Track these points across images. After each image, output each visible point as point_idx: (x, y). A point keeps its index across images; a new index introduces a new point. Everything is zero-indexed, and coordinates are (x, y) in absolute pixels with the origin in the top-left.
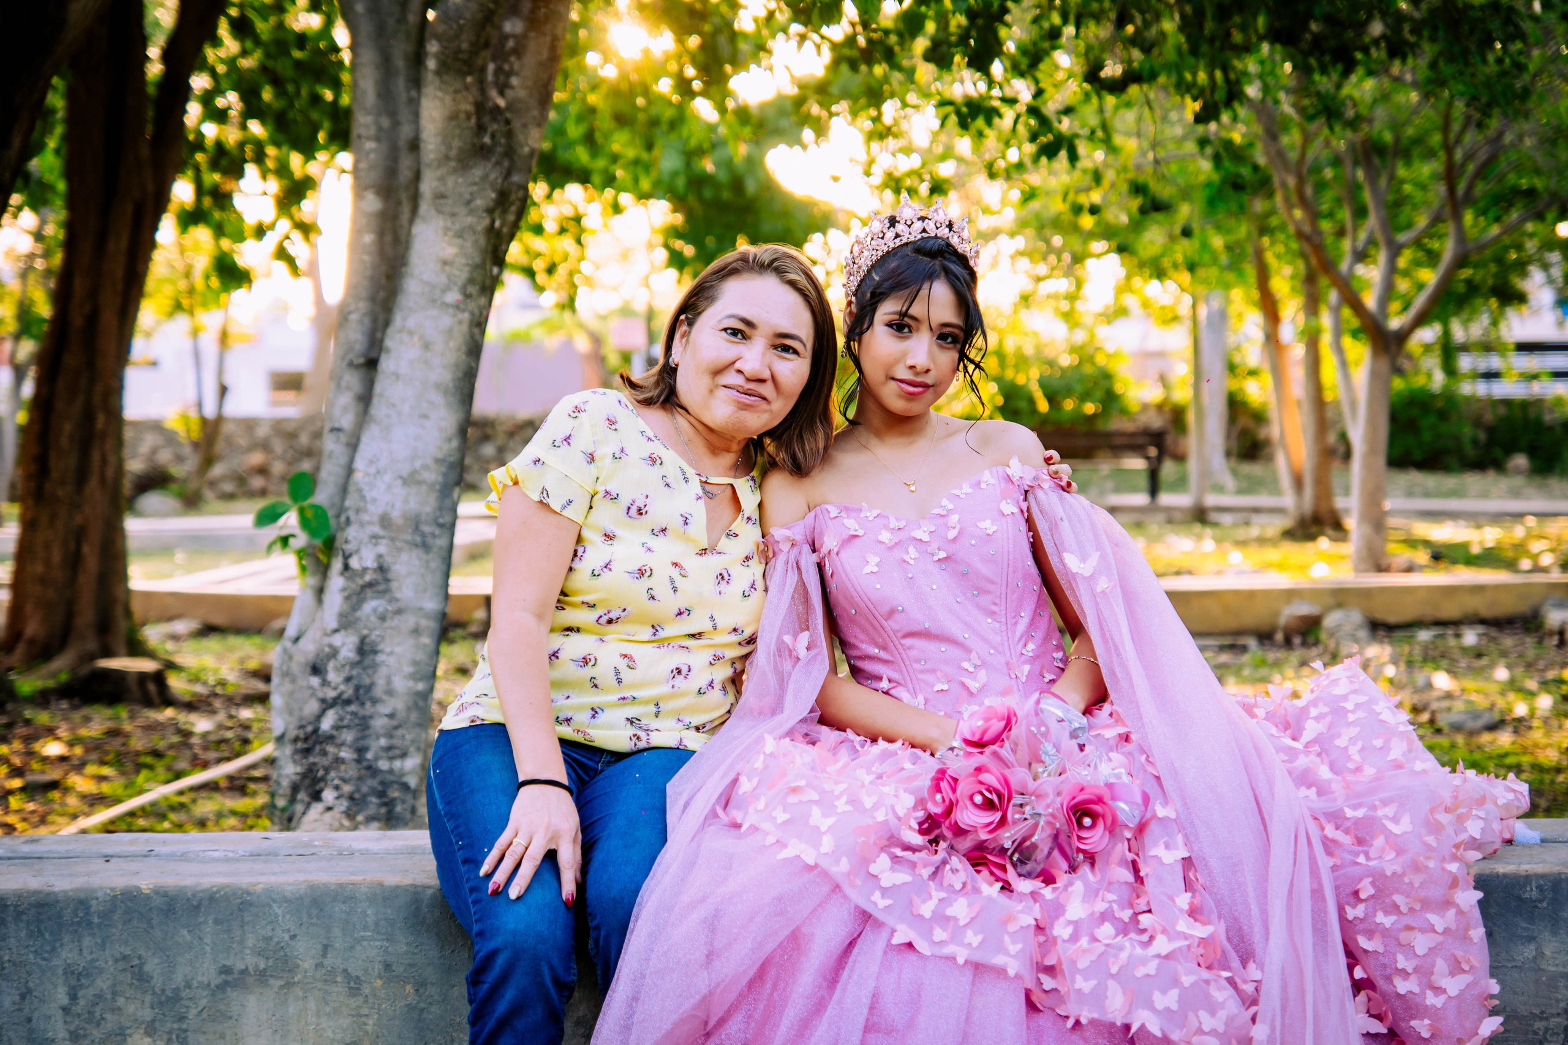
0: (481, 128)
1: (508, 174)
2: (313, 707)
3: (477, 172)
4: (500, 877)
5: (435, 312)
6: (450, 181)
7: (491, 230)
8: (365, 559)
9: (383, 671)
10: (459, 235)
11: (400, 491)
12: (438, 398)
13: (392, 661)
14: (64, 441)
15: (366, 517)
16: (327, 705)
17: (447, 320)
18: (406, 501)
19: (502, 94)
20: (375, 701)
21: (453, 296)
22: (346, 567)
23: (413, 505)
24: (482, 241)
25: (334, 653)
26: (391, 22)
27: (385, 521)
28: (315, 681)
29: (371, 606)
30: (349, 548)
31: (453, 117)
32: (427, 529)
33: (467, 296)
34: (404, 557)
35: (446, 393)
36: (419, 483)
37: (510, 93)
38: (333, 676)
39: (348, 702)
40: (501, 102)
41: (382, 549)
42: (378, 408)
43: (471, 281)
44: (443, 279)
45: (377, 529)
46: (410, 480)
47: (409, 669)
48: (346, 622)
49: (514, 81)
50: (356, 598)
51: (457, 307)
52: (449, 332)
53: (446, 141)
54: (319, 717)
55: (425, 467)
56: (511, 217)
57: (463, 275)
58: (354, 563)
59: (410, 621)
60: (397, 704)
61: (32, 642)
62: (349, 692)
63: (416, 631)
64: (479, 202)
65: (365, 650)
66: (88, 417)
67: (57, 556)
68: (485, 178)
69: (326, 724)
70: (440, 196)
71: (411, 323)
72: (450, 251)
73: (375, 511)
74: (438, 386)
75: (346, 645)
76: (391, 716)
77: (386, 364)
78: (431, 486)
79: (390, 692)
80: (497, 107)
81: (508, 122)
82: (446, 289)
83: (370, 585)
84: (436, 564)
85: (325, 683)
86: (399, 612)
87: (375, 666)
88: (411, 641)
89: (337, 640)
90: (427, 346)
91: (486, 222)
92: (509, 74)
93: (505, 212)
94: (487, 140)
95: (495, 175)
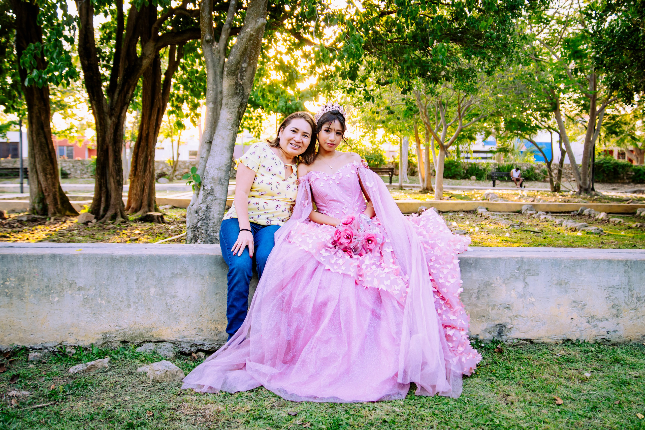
0: (237, 88)
1: (243, 99)
2: (196, 221)
3: (236, 98)
4: (236, 251)
5: (225, 131)
6: (229, 100)
7: (238, 111)
8: (208, 187)
9: (212, 213)
10: (231, 113)
11: (216, 171)
12: (225, 150)
13: (214, 210)
14: (141, 162)
15: (209, 177)
16: (199, 220)
17: (228, 133)
18: (218, 174)
20: (210, 220)
21: (230, 127)
22: (204, 189)
23: (219, 175)
24: (236, 114)
25: (201, 209)
26: (216, 64)
27: (213, 178)
28: (196, 215)
29: (209, 198)
30: (204, 184)
31: (230, 86)
32: (223, 180)
33: (233, 127)
34: (217, 187)
36: (221, 170)
37: (243, 80)
38: (200, 214)
39: (204, 220)
40: (241, 83)
41: (212, 185)
42: (212, 152)
43: (234, 124)
44: (227, 123)
45: (211, 180)
46: (219, 169)
47: (218, 213)
48: (203, 201)
49: (244, 78)
50: (206, 196)
51: (230, 129)
52: (229, 135)
53: (228, 91)
54: (197, 223)
55: (223, 166)
56: (243, 109)
57: (231, 122)
58: (206, 188)
59: (218, 201)
61: (133, 208)
62: (204, 217)
63: (220, 204)
64: (236, 105)
65: (208, 208)
66: (147, 157)
67: (139, 189)
68: (237, 100)
69: (199, 225)
70: (227, 104)
71: (220, 133)
72: (229, 117)
73: (211, 176)
74: (225, 148)
75: (204, 207)
76: (214, 223)
77: (214, 142)
78: (224, 171)
79: (213, 218)
81: (243, 87)
83: (209, 193)
84: (224, 189)
86: (216, 199)
87: (210, 212)
88: (218, 206)
89: (201, 205)
90: (223, 138)
92: (243, 76)
94: (238, 91)
95: (240, 99)
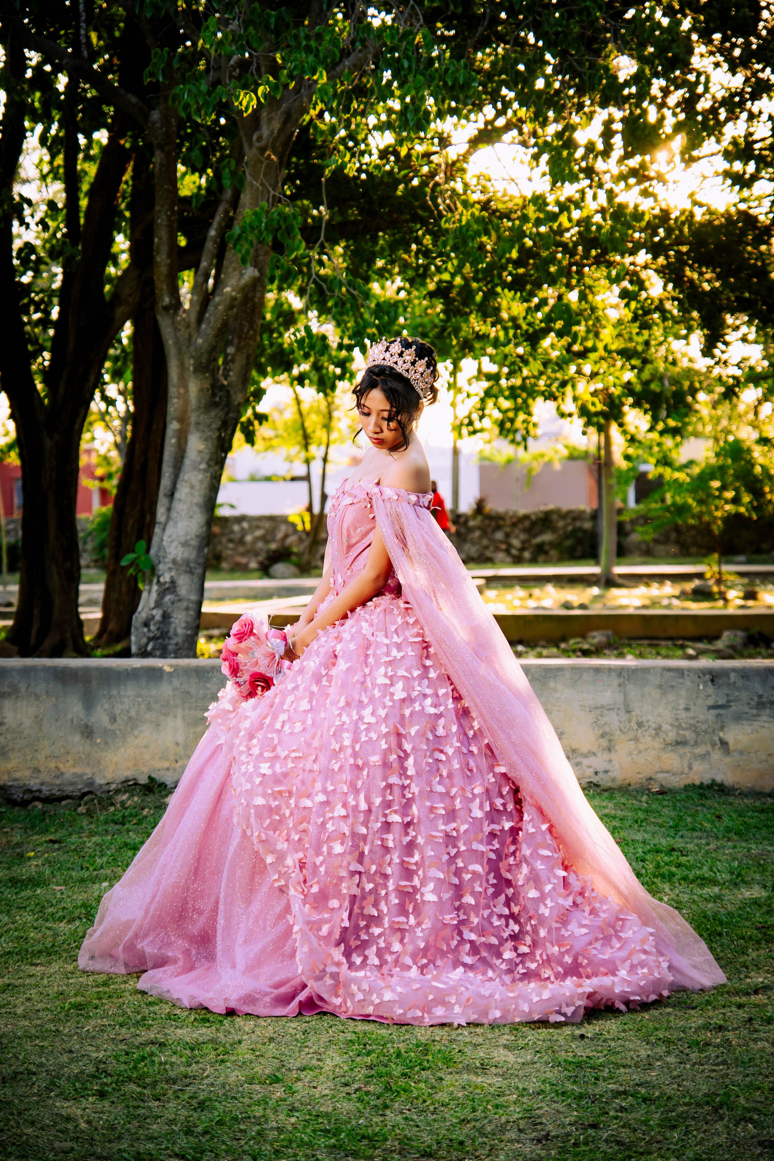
0: (214, 395)
1: (227, 413)
2: (144, 640)
3: (213, 414)
5: (195, 473)
6: (202, 417)
7: (219, 437)
8: (166, 578)
9: (173, 626)
10: (206, 440)
11: (181, 549)
12: (196, 509)
13: (177, 621)
14: (129, 528)
15: (167, 560)
16: (150, 639)
17: (200, 476)
18: (183, 553)
19: (226, 379)
20: (170, 638)
21: (203, 466)
22: (158, 581)
23: (186, 555)
24: (216, 442)
25: (153, 617)
26: (184, 348)
27: (174, 561)
28: (145, 630)
29: (168, 598)
30: (160, 573)
31: (201, 390)
32: (192, 565)
33: (209, 466)
34: (182, 577)
35: (200, 507)
36: (189, 546)
37: (229, 379)
38: (152, 628)
39: (158, 638)
40: (225, 383)
41: (173, 573)
42: (173, 514)
43: (210, 459)
44: (199, 459)
45: (171, 565)
46: (185, 544)
47: (183, 625)
48: (158, 604)
49: (231, 373)
50: (162, 594)
51: (205, 470)
52: (201, 481)
53: (199, 400)
54: (147, 645)
55: (191, 539)
56: (229, 432)
57: (207, 457)
58: (162, 580)
59: (185, 604)
60: (179, 640)
62: (158, 634)
63: (187, 609)
64: (214, 426)
65: (166, 616)
67: (124, 589)
68: (216, 415)
69: (149, 648)
70: (198, 424)
71: (186, 477)
72: (202, 447)
73: (170, 557)
74: (197, 504)
75: (158, 614)
76: (177, 644)
77: (177, 495)
78: (194, 547)
79: (176, 634)
80: (223, 386)
81: (228, 391)
82: (200, 463)
83: (168, 589)
84: (196, 580)
85: (149, 630)
86: (180, 600)
87: (170, 624)
88: (184, 613)
89: (154, 612)
90: (192, 487)
91: (217, 434)
92: (229, 370)
93: (226, 430)
94: (217, 399)
95: (221, 414)
